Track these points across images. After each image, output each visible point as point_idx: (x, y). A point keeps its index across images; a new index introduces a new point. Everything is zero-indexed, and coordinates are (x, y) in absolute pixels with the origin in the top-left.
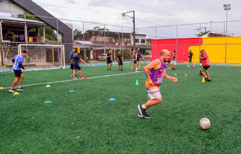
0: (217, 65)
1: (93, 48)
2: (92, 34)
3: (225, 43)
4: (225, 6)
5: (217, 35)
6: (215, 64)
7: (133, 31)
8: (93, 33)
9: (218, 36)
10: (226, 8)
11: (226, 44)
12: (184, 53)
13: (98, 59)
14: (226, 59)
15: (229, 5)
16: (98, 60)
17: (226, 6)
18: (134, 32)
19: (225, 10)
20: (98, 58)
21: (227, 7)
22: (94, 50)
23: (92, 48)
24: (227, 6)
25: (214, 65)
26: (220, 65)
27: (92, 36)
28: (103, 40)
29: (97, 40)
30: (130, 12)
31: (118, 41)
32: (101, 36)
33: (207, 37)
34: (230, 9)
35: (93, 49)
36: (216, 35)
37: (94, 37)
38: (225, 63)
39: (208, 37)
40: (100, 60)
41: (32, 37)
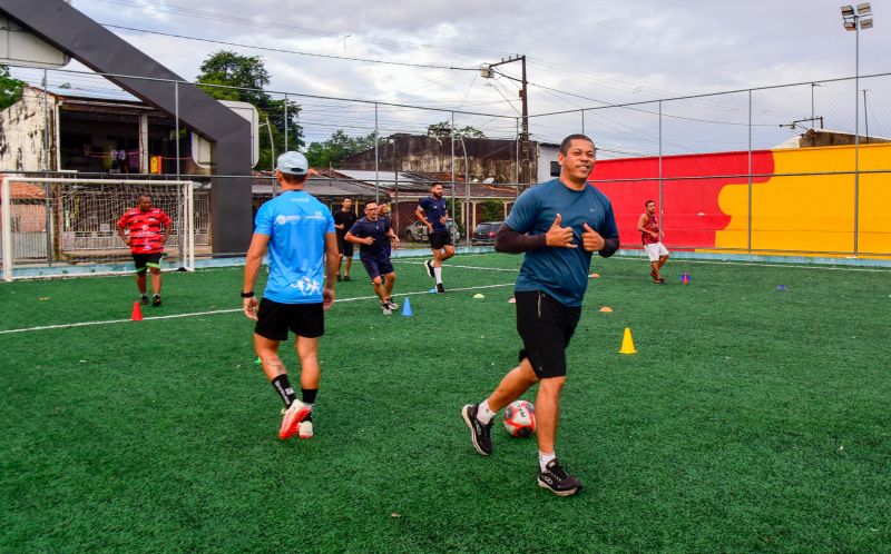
0: (822, 261)
1: (392, 195)
2: (407, 149)
3: (854, 170)
4: (848, 12)
5: (836, 137)
6: (813, 258)
7: (521, 130)
8: (411, 143)
9: (839, 143)
10: (852, 20)
11: (857, 173)
12: (701, 214)
13: (409, 236)
14: (856, 237)
15: (867, 8)
16: (407, 241)
17: (852, 12)
18: (524, 136)
19: (848, 28)
20: (409, 231)
21: (855, 19)
22: (394, 201)
23: (388, 195)
24: (856, 13)
25: (808, 261)
26: (833, 262)
27: (406, 155)
28: (441, 168)
29: (424, 166)
30: (510, 61)
31: (493, 172)
32: (435, 154)
33: (798, 147)
34: (868, 24)
35: (389, 199)
36: (833, 140)
37: (412, 158)
38: (856, 253)
39: (801, 146)
40: (413, 240)
41: (160, 158)
